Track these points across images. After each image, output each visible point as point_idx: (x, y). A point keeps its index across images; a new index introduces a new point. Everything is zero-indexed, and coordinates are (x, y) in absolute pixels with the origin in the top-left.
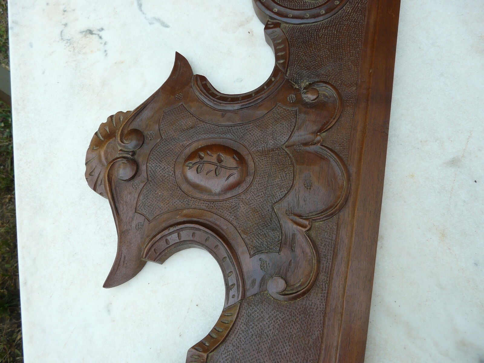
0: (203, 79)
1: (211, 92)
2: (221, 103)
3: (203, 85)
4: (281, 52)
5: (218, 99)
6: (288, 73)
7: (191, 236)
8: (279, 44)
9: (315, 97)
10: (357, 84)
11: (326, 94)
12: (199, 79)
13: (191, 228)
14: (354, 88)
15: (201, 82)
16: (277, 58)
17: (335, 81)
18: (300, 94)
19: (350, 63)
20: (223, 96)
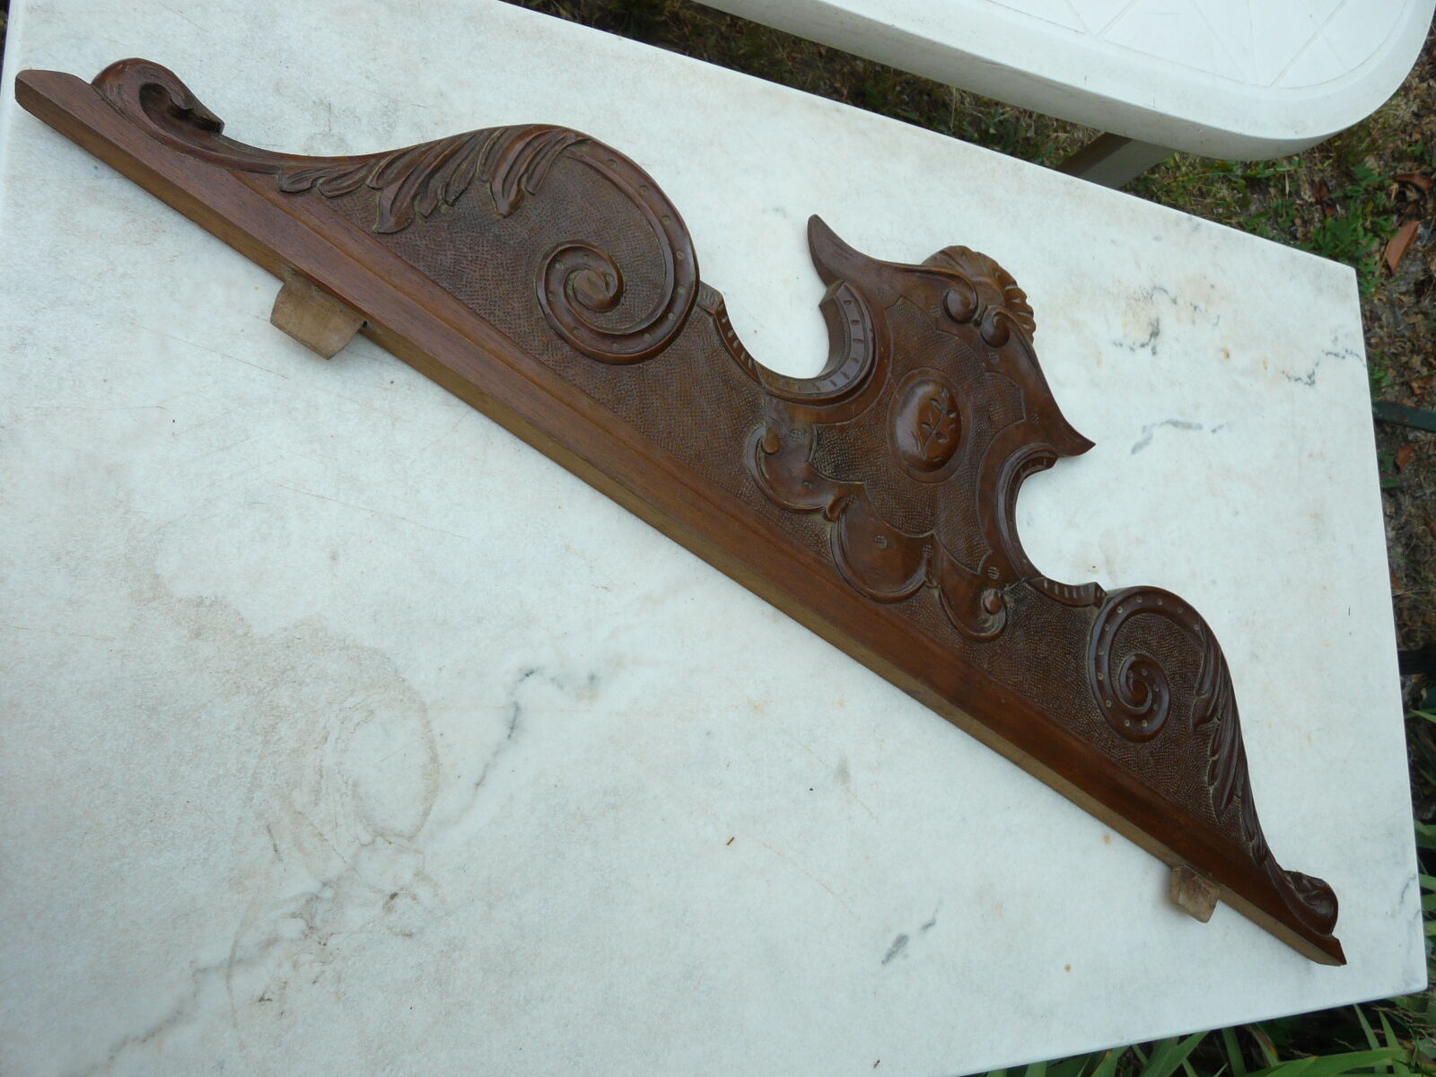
0: (1050, 464)
1: (1030, 465)
2: (1013, 471)
3: (1042, 458)
4: (1059, 591)
5: (1018, 471)
6: (1027, 586)
7: (855, 356)
9: (988, 605)
10: (990, 673)
11: (987, 625)
12: (1052, 456)
13: (865, 362)
14: (985, 666)
15: (1046, 458)
16: (1051, 582)
17: (1001, 645)
18: (997, 588)
19: (1021, 678)
20: (1021, 480)
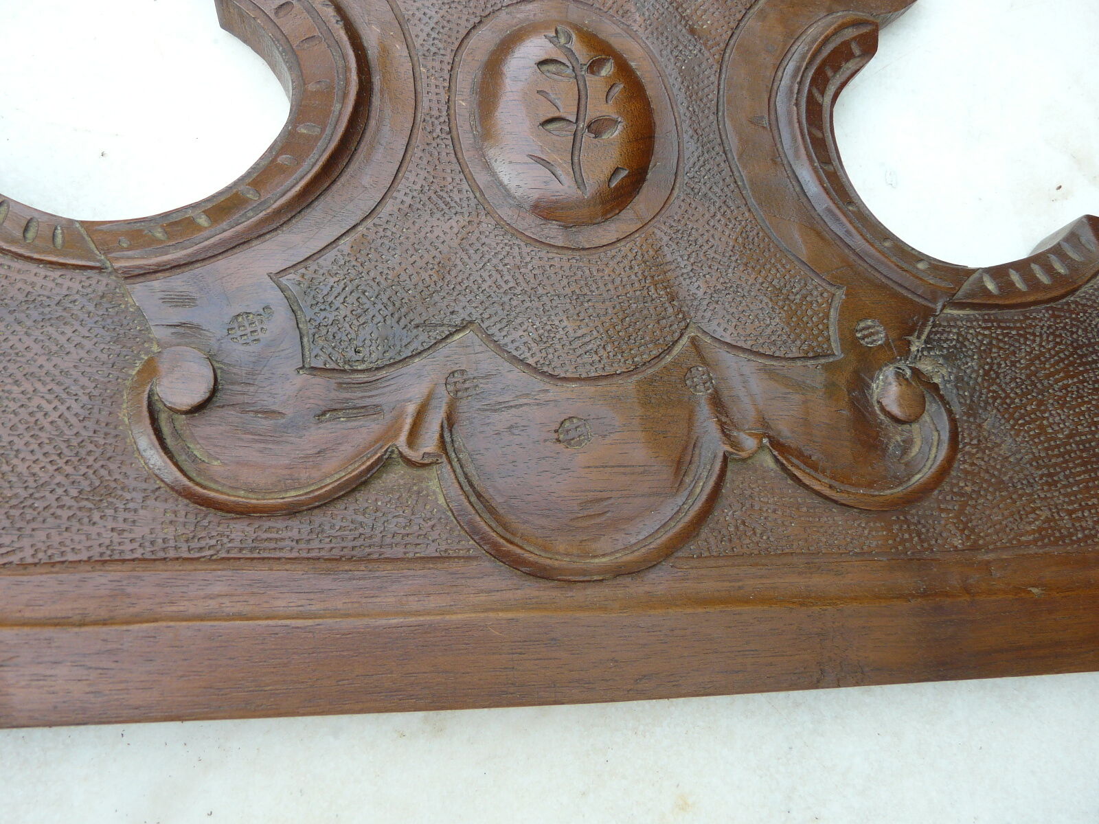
0: (869, 47)
1: (829, 73)
2: (797, 105)
3: (846, 44)
4: (1025, 280)
5: (810, 97)
6: (955, 312)
8: (1049, 270)
9: (895, 410)
10: (975, 548)
11: (915, 450)
12: (864, 30)
14: (957, 542)
15: (854, 39)
16: (998, 272)
17: (966, 472)
18: (892, 360)
19: (1045, 514)
20: (826, 115)
